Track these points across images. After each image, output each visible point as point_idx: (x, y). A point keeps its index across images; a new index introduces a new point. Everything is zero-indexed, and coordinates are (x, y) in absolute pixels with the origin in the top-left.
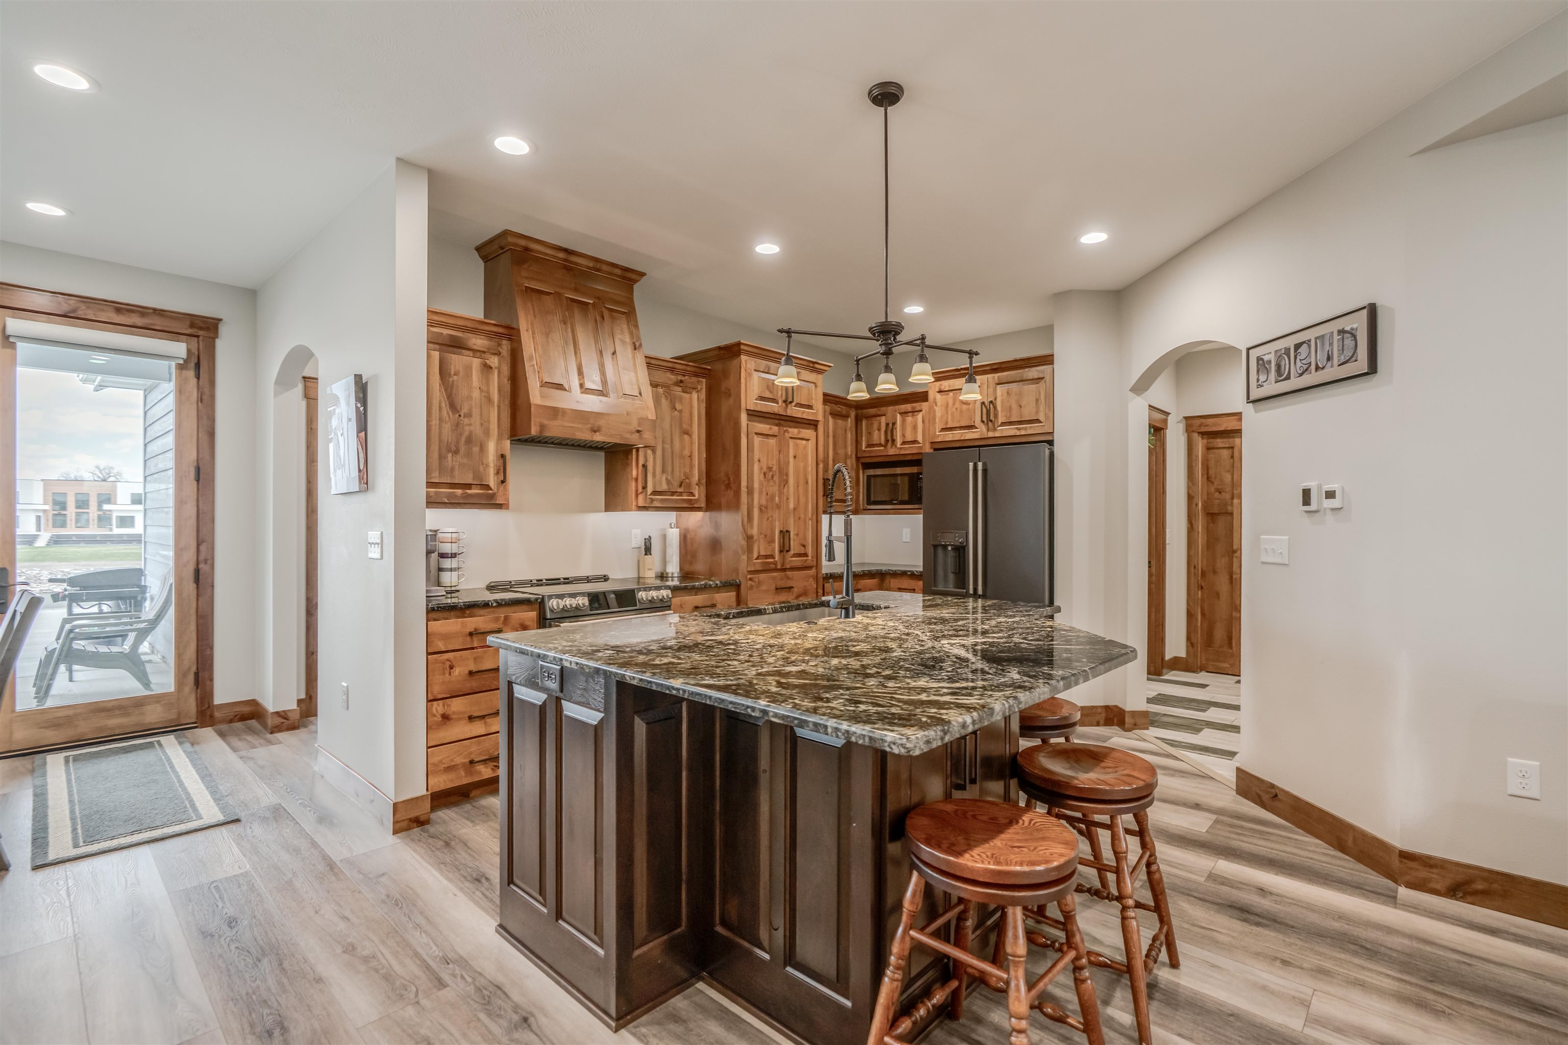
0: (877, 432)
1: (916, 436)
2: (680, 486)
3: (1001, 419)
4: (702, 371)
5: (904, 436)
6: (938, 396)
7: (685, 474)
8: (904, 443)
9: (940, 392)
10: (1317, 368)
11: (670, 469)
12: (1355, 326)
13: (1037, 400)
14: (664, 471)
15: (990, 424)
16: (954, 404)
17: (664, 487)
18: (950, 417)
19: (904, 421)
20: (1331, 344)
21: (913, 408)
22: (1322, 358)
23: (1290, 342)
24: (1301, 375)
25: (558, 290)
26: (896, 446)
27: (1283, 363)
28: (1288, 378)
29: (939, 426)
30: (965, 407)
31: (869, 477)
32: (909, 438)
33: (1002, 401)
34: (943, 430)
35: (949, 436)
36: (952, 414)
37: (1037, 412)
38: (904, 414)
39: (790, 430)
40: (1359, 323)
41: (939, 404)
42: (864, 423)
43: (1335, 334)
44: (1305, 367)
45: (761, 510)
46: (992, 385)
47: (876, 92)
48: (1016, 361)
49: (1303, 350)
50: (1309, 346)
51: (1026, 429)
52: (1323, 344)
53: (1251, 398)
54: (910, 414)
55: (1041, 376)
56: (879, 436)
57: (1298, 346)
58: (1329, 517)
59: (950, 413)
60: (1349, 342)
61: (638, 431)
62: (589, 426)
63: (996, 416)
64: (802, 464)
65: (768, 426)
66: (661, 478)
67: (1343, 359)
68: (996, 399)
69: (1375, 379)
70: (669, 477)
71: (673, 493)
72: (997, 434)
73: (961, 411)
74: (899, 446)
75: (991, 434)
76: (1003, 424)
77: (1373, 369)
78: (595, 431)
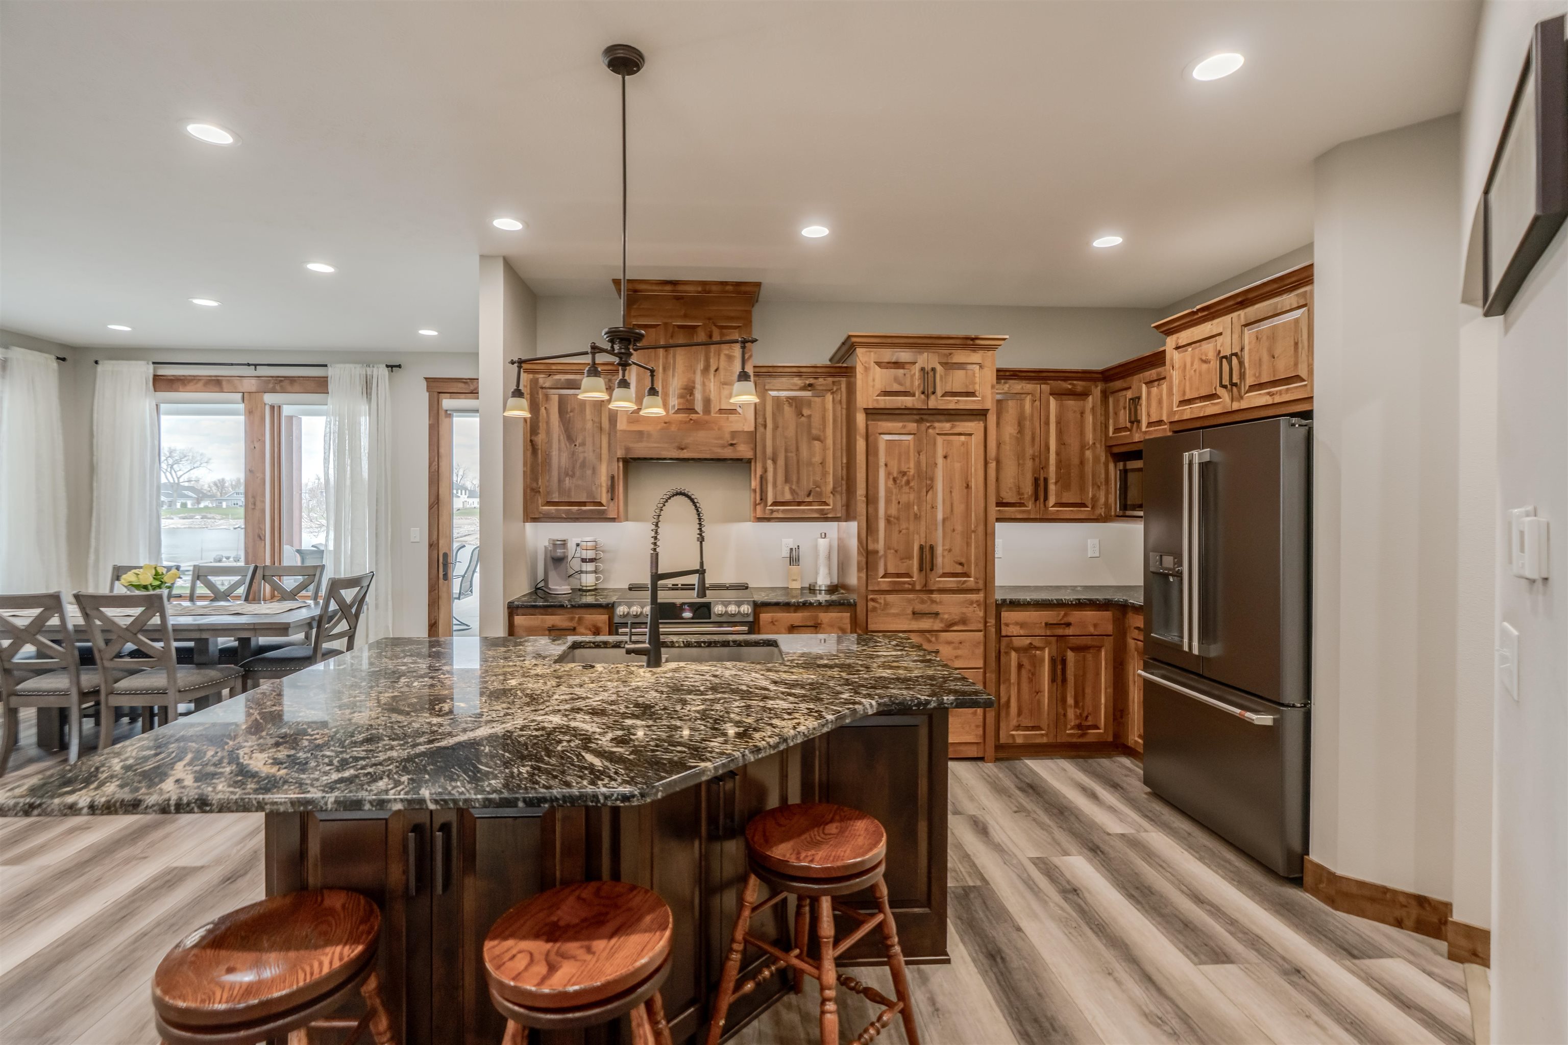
0: (1122, 411)
1: (1161, 415)
3: (1250, 381)
5: (1149, 415)
6: (1175, 355)
8: (1150, 424)
9: (1177, 348)
13: (1296, 344)
15: (1235, 389)
16: (1192, 364)
18: (1188, 384)
19: (1149, 393)
21: (1158, 374)
26: (1141, 430)
29: (1177, 397)
30: (1205, 366)
31: (1123, 473)
32: (1154, 418)
33: (1250, 351)
34: (1183, 402)
35: (1189, 412)
36: (1190, 379)
37: (1296, 364)
38: (1149, 383)
41: (1178, 366)
42: (1111, 400)
46: (1237, 329)
48: (1270, 283)
51: (1280, 393)
54: (1156, 383)
55: (1301, 302)
56: (1124, 418)
59: (1187, 378)
63: (1242, 376)
68: (1242, 349)
72: (1244, 405)
73: (1200, 374)
74: (1144, 429)
75: (1235, 406)
76: (1252, 388)
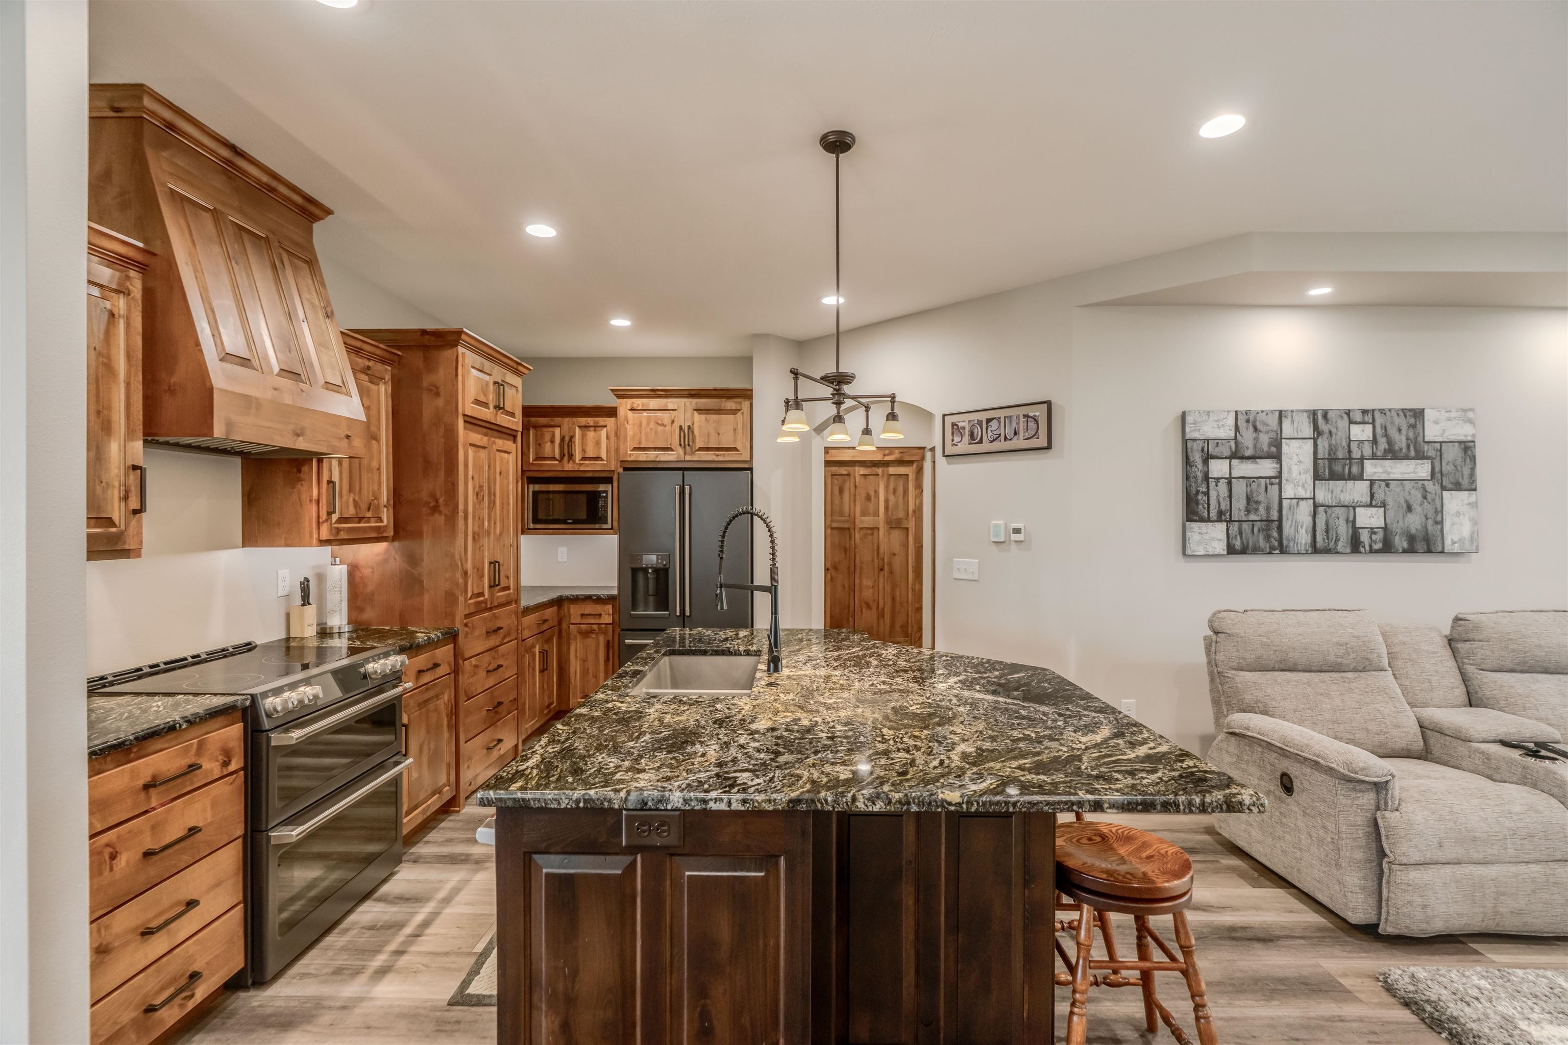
0: (549, 444)
1: (600, 453)
2: (369, 510)
3: (699, 444)
4: (391, 356)
5: (584, 451)
6: (630, 414)
7: (373, 495)
8: (584, 459)
9: (632, 409)
10: (1006, 438)
11: (357, 489)
12: (1037, 414)
13: (735, 430)
14: (351, 490)
15: (687, 448)
16: (648, 424)
17: (351, 511)
18: (643, 437)
19: (583, 436)
20: (1018, 424)
21: (595, 422)
22: (1009, 432)
23: (983, 416)
24: (992, 442)
25: (218, 207)
26: (574, 462)
27: (975, 431)
28: (981, 442)
29: (630, 444)
30: (660, 428)
31: (535, 494)
32: (591, 453)
33: (700, 427)
34: (635, 449)
35: (642, 456)
36: (646, 434)
37: (735, 441)
38: (585, 427)
39: (497, 441)
40: (1039, 412)
41: (631, 422)
42: (532, 432)
43: (1021, 417)
44: (995, 437)
45: (474, 538)
46: (690, 411)
47: (832, 138)
48: (715, 390)
49: (994, 424)
50: (999, 422)
51: (724, 455)
52: (1011, 422)
53: (946, 454)
54: (592, 429)
55: (739, 407)
56: (552, 449)
57: (989, 421)
58: (1014, 547)
59: (643, 432)
60: (1032, 424)
61: (348, 437)
62: (291, 427)
63: (694, 441)
64: (505, 482)
65: (479, 436)
66: (348, 499)
67: (1027, 436)
68: (693, 424)
69: (1051, 452)
70: (357, 498)
71: (361, 519)
72: (695, 458)
73: (656, 432)
74: (577, 461)
75: (688, 458)
76: (701, 449)
77: (1049, 447)
78: (298, 435)
